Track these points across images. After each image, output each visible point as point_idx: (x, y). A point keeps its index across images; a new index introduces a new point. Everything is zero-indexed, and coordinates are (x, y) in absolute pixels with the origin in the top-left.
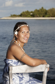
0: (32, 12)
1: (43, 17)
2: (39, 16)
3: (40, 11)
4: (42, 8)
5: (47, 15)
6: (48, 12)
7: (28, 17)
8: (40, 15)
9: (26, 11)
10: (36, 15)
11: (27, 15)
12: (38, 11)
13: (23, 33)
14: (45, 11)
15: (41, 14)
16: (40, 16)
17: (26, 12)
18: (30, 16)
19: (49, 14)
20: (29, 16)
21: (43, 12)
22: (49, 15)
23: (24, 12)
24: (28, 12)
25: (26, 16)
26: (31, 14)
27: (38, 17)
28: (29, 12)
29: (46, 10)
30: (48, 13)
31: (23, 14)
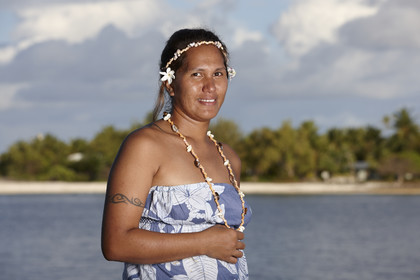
0: (78, 146)
7: (55, 179)
9: (41, 136)
11: (45, 163)
13: (195, 75)
17: (36, 145)
18: (69, 173)
20: (61, 170)
23: (21, 148)
24: (50, 145)
25: (38, 173)
26: (77, 157)
28: (62, 145)
31: (18, 156)
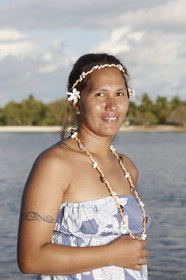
1: (35, 124)
2: (19, 122)
3: (24, 106)
4: (31, 97)
5: (46, 120)
6: (50, 111)
8: (25, 119)
10: (12, 118)
12: (19, 106)
14: (39, 107)
15: (27, 116)
16: (24, 123)
19: (53, 117)
21: (35, 111)
22: (52, 121)
27: (17, 124)
29: (41, 104)
30: (48, 114)
